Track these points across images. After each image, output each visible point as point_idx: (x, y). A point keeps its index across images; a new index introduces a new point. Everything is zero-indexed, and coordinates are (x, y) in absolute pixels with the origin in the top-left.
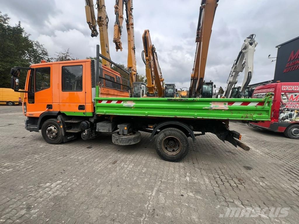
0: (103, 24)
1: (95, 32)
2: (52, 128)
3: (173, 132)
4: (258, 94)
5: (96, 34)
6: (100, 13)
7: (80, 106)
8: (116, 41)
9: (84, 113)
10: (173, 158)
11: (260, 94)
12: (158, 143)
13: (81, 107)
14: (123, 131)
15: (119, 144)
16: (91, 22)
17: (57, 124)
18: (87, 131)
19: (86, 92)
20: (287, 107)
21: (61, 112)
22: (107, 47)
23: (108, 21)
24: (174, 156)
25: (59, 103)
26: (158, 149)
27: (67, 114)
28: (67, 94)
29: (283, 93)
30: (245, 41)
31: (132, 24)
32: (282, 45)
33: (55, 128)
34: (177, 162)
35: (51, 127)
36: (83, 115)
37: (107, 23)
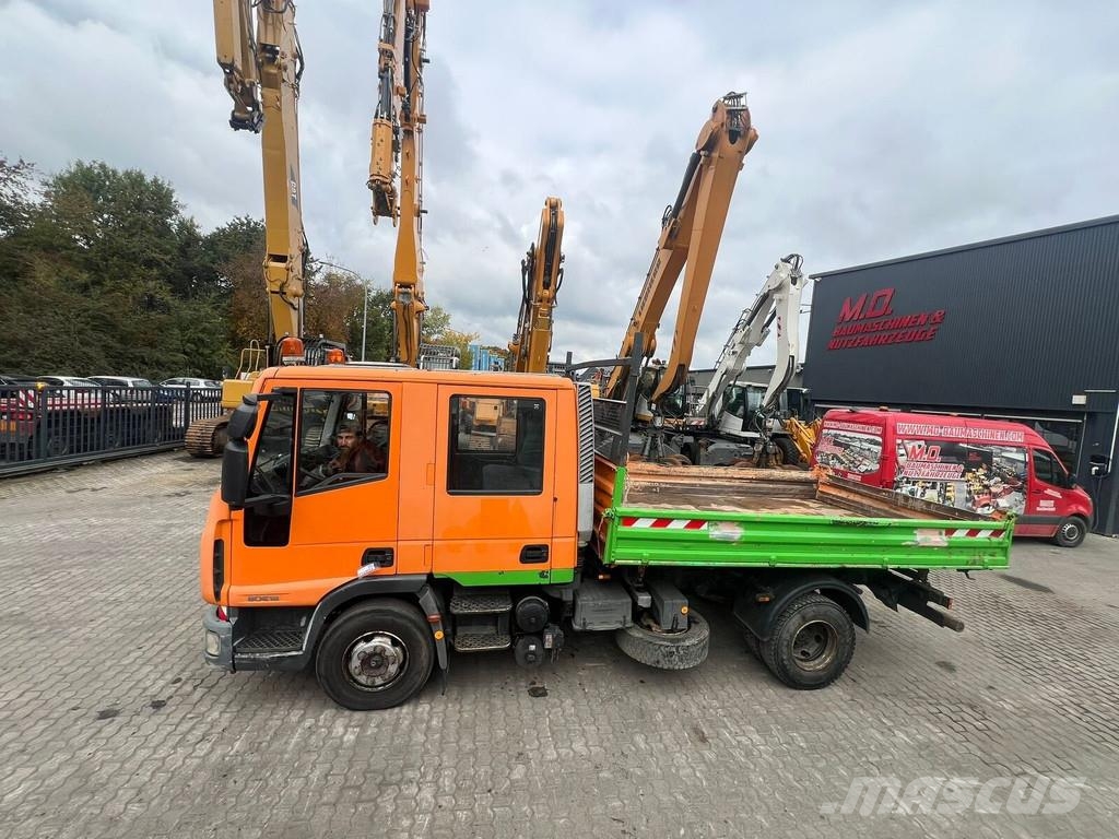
0: (284, 81)
1: (250, 109)
2: (380, 642)
3: (823, 609)
4: (838, 432)
5: (255, 120)
6: (270, 28)
7: (528, 548)
8: (384, 186)
9: (542, 574)
10: (820, 678)
11: (842, 433)
12: (785, 643)
13: (534, 554)
14: (675, 620)
15: (677, 667)
16: (239, 64)
17: (409, 625)
18: (554, 639)
19: (555, 499)
20: (906, 473)
21: (436, 577)
22: (293, 179)
23: (302, 68)
24: (822, 674)
25: (430, 542)
26: (783, 660)
27: (466, 582)
28: (471, 503)
29: (899, 441)
30: (777, 267)
31: (422, 120)
32: (824, 276)
33: (395, 643)
34: (823, 687)
35: (377, 641)
36: (537, 581)
37: (298, 76)
